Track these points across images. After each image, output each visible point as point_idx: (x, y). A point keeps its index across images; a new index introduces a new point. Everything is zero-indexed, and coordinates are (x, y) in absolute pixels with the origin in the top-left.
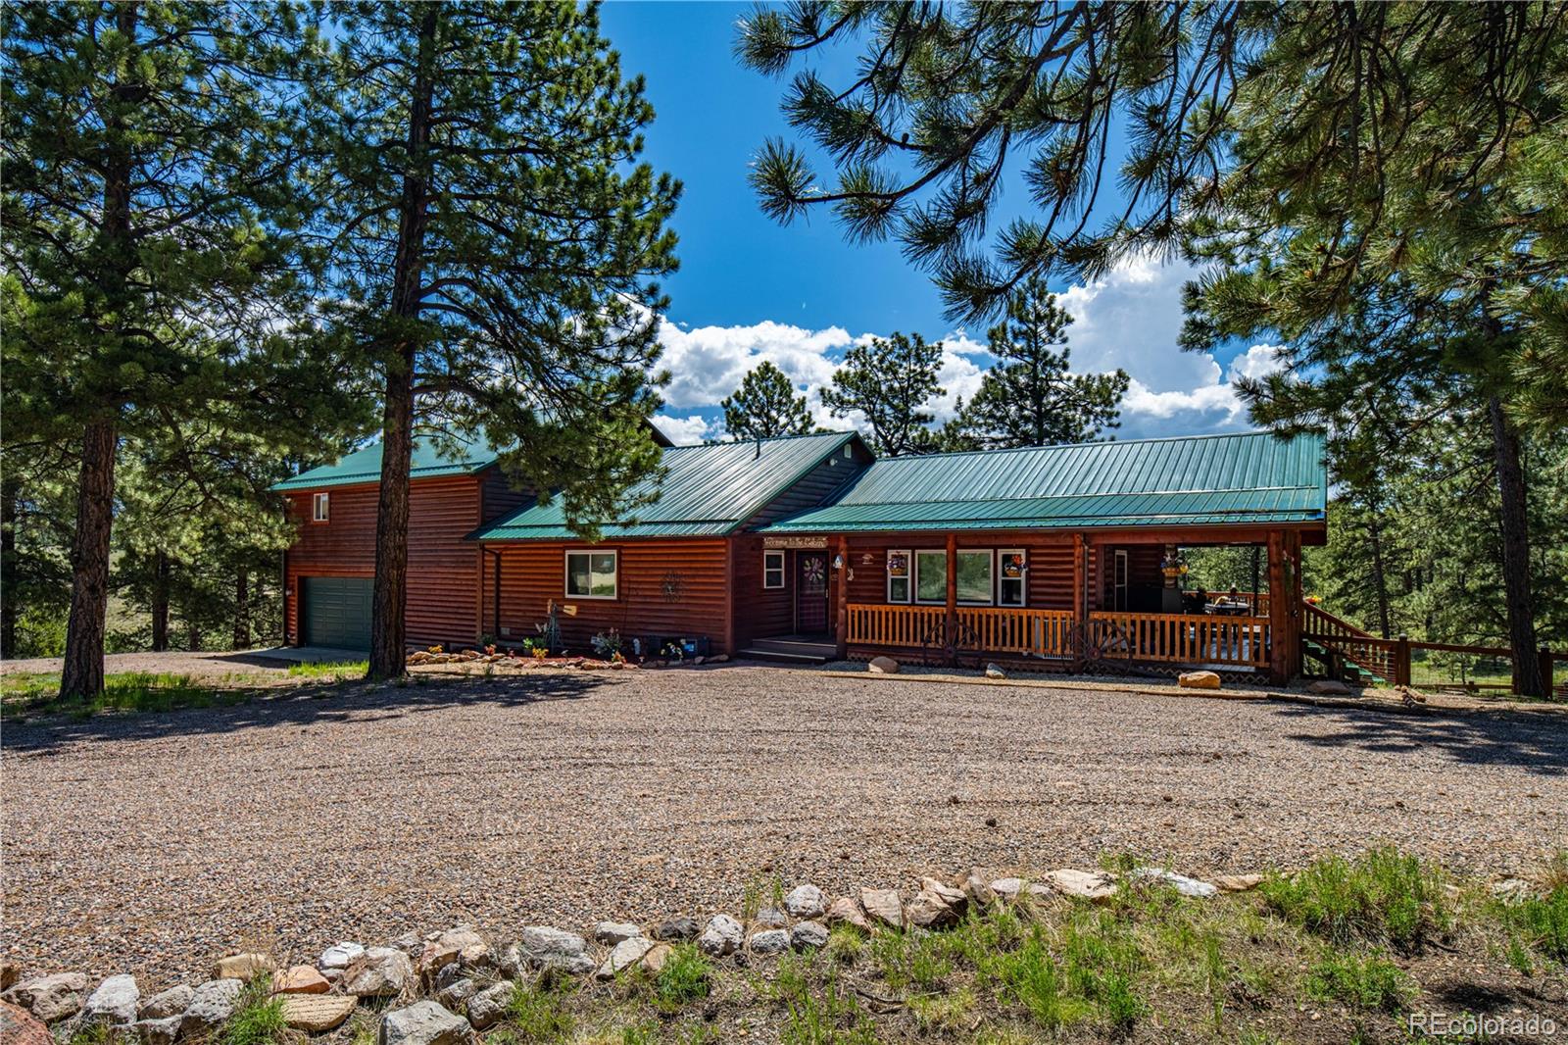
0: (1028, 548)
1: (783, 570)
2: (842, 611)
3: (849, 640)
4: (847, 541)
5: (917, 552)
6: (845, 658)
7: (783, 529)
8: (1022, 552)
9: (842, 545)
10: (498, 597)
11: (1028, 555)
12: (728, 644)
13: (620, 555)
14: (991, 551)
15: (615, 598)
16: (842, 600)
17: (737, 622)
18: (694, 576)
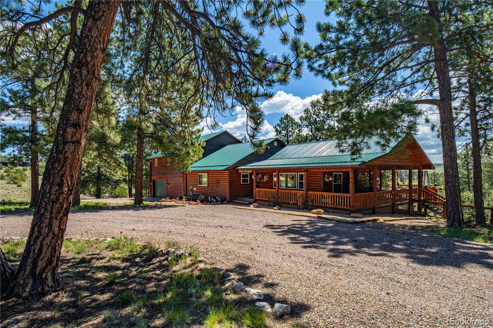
1: (249, 178)
2: (254, 190)
3: (256, 198)
4: (256, 171)
7: (245, 167)
9: (255, 172)
10: (186, 185)
12: (228, 199)
13: (208, 174)
14: (296, 173)
15: (207, 186)
16: (254, 187)
17: (230, 193)
18: (221, 180)
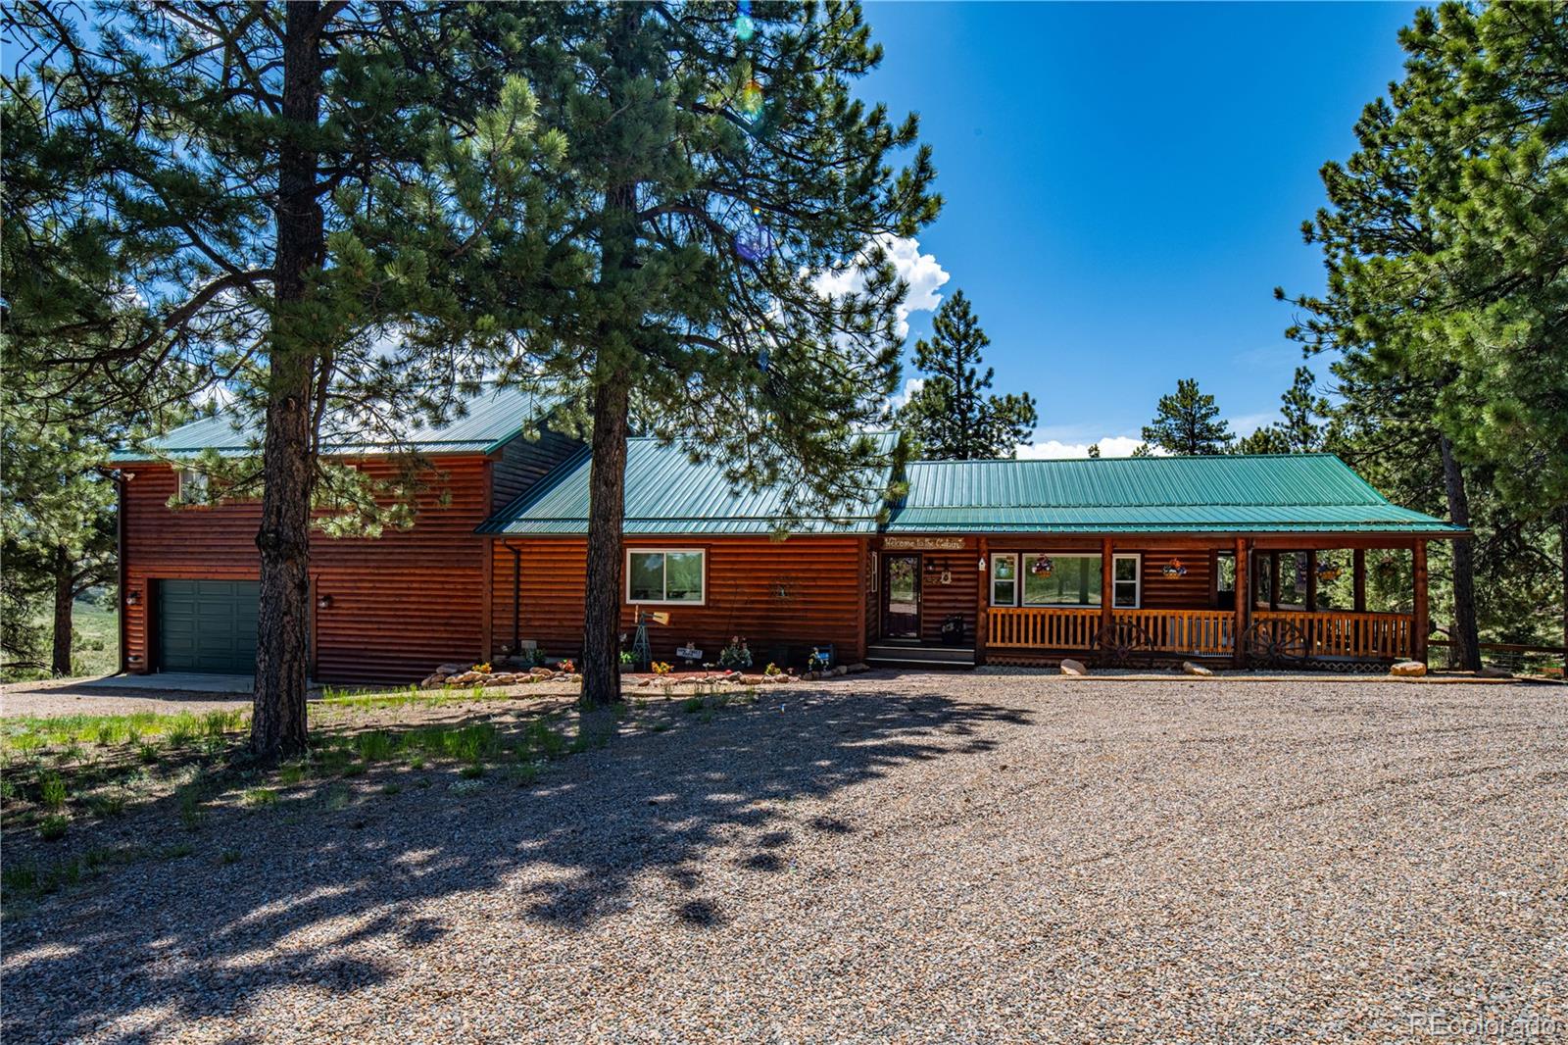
0: (1143, 553)
3: (990, 644)
4: (988, 543)
5: (1024, 555)
6: (985, 663)
8: (1137, 557)
9: (985, 547)
10: (518, 605)
11: (1143, 560)
13: (708, 554)
15: (702, 602)
18: (814, 579)
